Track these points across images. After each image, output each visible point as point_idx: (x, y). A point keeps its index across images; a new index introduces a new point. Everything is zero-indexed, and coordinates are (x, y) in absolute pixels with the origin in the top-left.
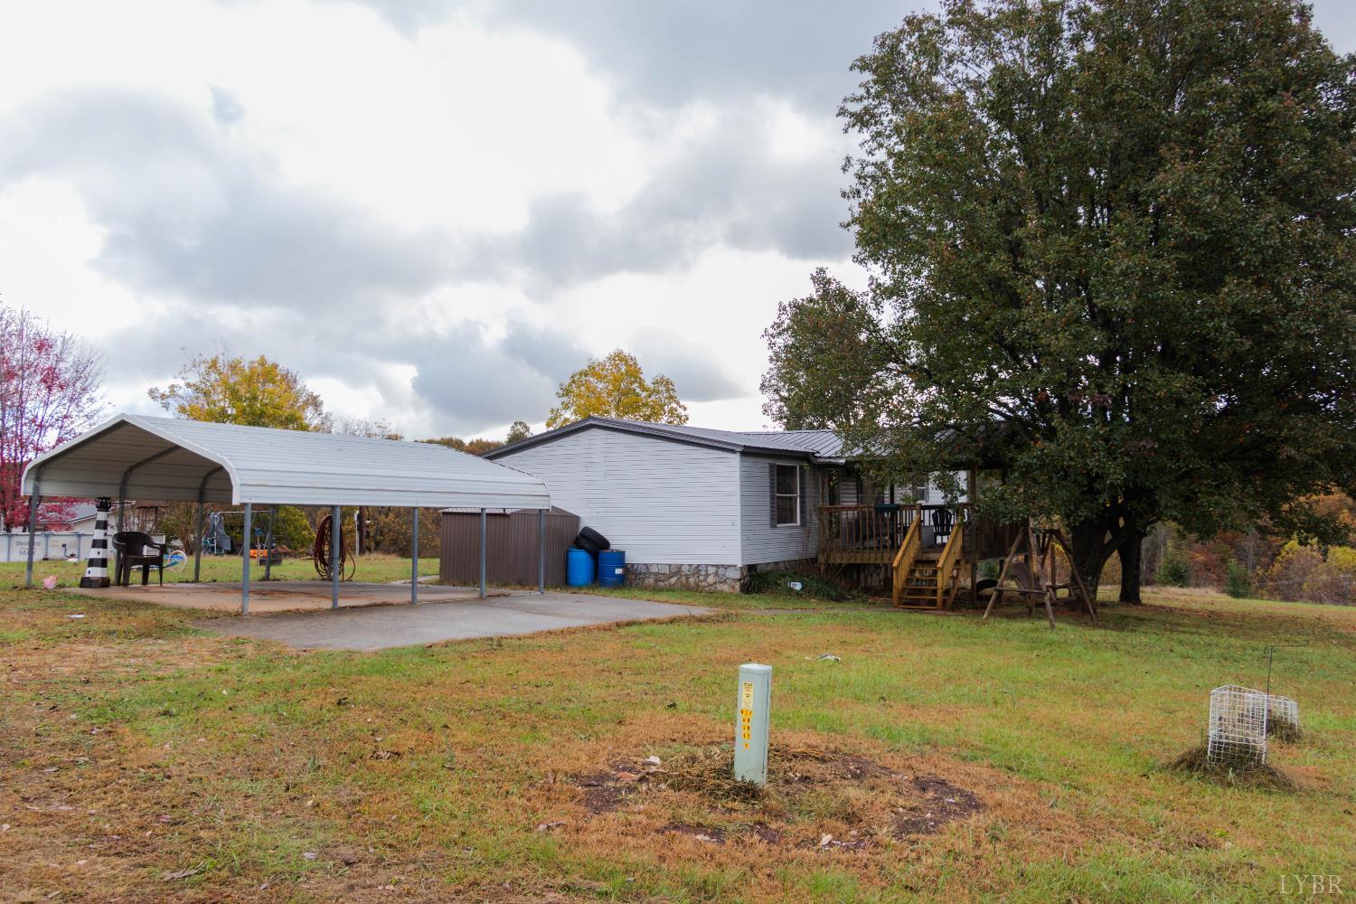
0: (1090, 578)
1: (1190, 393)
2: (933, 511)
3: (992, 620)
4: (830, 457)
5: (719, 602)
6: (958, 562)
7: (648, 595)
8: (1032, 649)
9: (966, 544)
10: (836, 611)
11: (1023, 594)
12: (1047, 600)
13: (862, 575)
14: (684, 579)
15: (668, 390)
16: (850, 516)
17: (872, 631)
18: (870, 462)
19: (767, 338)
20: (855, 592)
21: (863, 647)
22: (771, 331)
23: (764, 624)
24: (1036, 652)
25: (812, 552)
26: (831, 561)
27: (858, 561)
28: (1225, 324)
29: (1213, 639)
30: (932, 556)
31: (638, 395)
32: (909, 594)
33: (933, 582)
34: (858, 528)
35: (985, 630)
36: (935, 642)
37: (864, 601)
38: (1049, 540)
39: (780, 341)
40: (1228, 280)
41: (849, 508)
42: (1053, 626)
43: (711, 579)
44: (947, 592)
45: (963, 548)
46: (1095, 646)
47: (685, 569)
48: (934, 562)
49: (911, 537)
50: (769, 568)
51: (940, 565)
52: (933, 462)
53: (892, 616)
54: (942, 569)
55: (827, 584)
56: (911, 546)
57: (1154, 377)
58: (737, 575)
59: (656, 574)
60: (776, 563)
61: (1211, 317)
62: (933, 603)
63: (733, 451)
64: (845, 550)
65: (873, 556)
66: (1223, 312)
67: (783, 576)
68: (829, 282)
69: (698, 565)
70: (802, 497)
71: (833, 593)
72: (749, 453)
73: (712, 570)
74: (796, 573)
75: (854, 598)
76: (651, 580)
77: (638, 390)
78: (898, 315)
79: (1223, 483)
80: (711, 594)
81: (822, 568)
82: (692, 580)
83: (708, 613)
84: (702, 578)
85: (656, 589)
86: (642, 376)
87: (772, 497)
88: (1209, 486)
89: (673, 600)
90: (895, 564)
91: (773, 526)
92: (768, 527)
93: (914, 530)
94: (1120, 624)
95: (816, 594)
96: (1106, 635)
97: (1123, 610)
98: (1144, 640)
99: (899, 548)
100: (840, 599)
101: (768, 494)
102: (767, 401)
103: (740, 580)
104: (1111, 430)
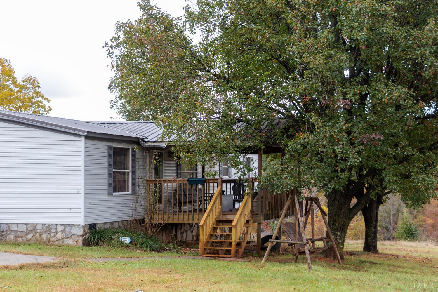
0: (339, 234)
1: (405, 100)
2: (233, 184)
3: (268, 264)
4: (155, 142)
5: (65, 252)
6: (248, 222)
7: (8, 248)
8: (291, 284)
9: (255, 208)
10: (153, 259)
11: (291, 245)
12: (306, 249)
13: (179, 233)
14: (38, 235)
15: (34, 87)
16: (170, 187)
17: (178, 273)
18: (182, 146)
19: (106, 48)
20: (171, 245)
21: (167, 285)
22: (110, 43)
23: (95, 269)
24: (293, 287)
25: (140, 215)
26: (153, 222)
27: (175, 221)
28: (427, 52)
29: (420, 277)
30: (229, 217)
31: (11, 90)
32: (212, 246)
33: (229, 236)
34: (175, 196)
35: (261, 272)
36: (222, 281)
37: (177, 252)
38: (311, 206)
39: (117, 52)
40: (428, 21)
41: (169, 181)
42: (310, 268)
43: (59, 236)
44: (239, 245)
45: (252, 211)
46: (337, 282)
47: (39, 228)
48: (230, 222)
49: (214, 203)
50: (106, 227)
51: (234, 224)
52: (228, 147)
53: (196, 262)
54: (235, 227)
55: (150, 238)
56: (214, 209)
57: (381, 89)
58: (81, 232)
59: (16, 231)
60: (112, 223)
61: (419, 46)
62: (228, 252)
63: (79, 135)
64: (165, 212)
65: (186, 217)
66: (427, 44)
67: (117, 233)
68: (152, 9)
69: (50, 225)
70: (134, 173)
71: (155, 246)
72: (91, 137)
73: (60, 228)
74: (126, 230)
75: (170, 249)
76: (11, 237)
77: (12, 86)
78: (205, 36)
79: (429, 166)
80: (59, 246)
81: (148, 226)
82: (44, 236)
83: (52, 261)
84: (52, 234)
85: (15, 244)
86: (15, 75)
87: (110, 171)
88: (419, 167)
89: (26, 251)
90: (201, 223)
91: (110, 194)
92: (106, 195)
93: (217, 198)
94: (359, 266)
95: (141, 247)
96: (346, 275)
97: (365, 257)
98: (372, 277)
99: (205, 211)
100: (159, 250)
101: (106, 169)
102: (113, 98)
103: (82, 236)
104: (352, 126)
